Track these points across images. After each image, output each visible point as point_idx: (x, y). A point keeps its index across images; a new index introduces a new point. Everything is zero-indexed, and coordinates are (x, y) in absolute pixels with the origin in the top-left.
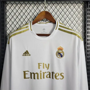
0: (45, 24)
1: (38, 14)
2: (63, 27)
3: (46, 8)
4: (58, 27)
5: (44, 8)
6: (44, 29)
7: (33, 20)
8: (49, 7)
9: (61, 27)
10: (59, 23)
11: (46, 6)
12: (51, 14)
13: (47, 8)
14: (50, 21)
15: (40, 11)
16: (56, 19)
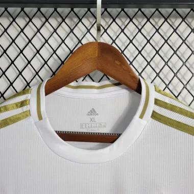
0: (96, 91)
1: (71, 52)
2: (172, 108)
3: (102, 31)
4: (152, 107)
5: (94, 31)
6: (93, 112)
7: (54, 73)
8: (114, 29)
9: (161, 106)
10: (156, 90)
11: (103, 23)
12: (123, 52)
13: (105, 31)
14: (117, 82)
15: (80, 41)
16: (140, 74)
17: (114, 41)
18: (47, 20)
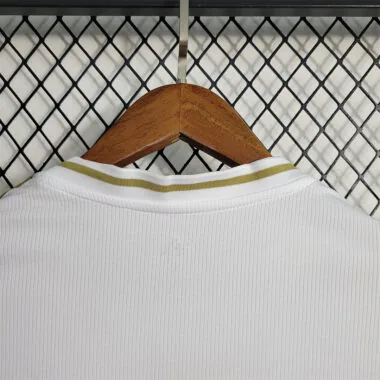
1: (126, 106)
3: (190, 62)
8: (214, 60)
13: (197, 62)
15: (144, 84)
17: (214, 84)
18: (76, 41)
